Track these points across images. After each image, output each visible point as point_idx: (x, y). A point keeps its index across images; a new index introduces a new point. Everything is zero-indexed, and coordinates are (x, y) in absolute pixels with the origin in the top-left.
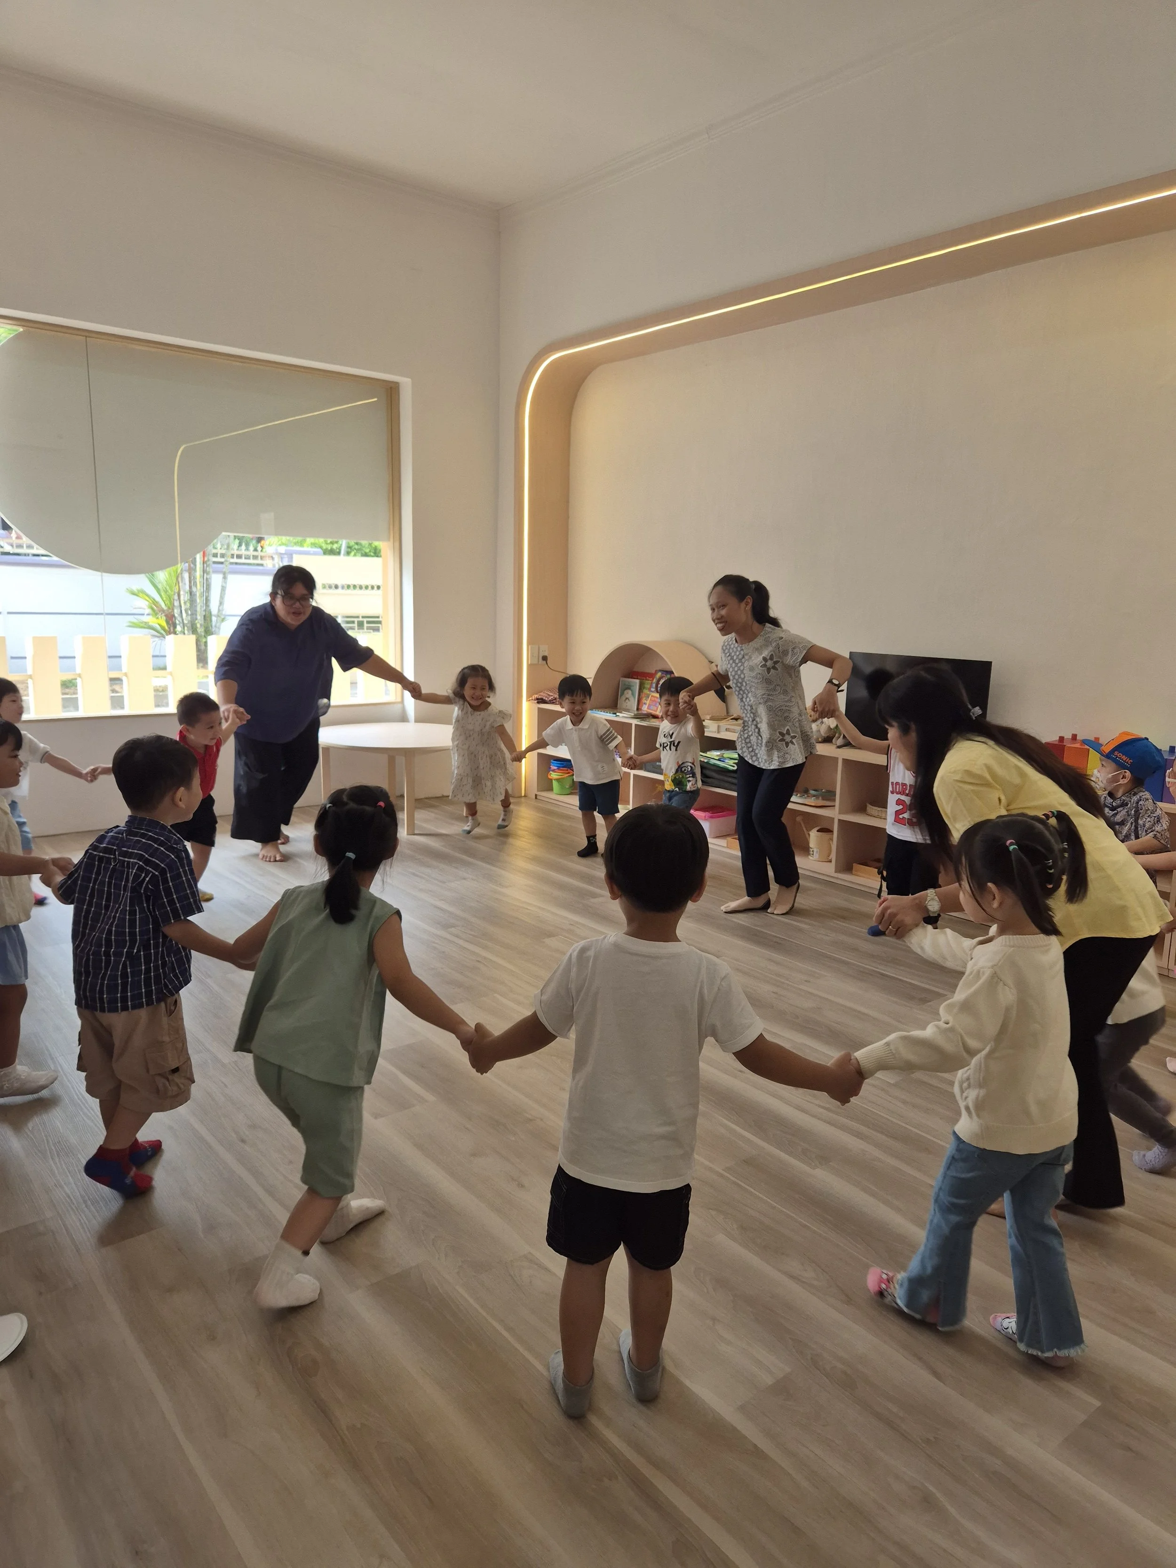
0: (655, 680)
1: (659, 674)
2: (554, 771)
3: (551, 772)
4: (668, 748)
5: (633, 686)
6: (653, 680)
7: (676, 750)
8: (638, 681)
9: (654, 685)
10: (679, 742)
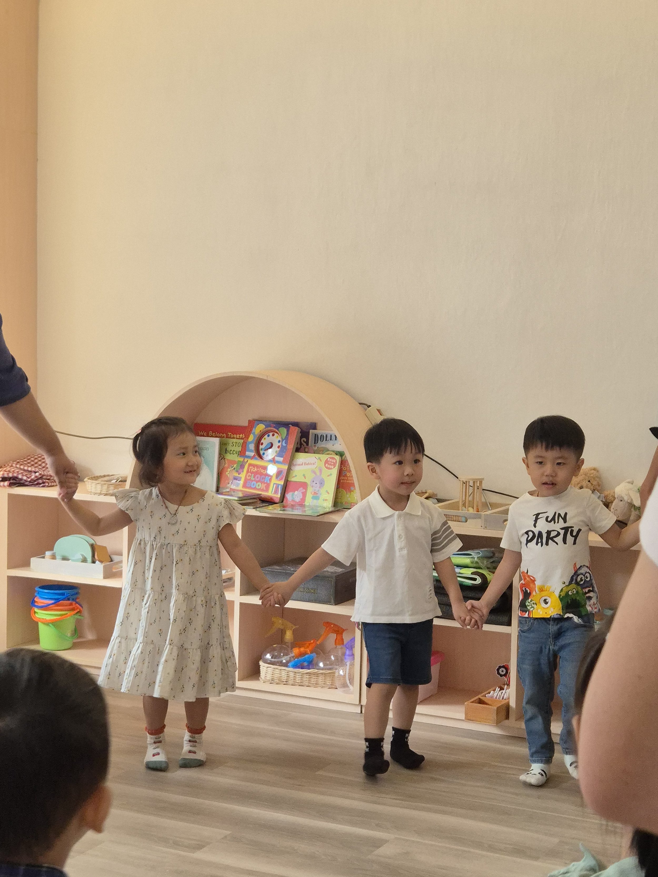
0: (251, 438)
1: (260, 428)
2: (45, 608)
3: (36, 610)
4: (559, 539)
5: (207, 449)
6: (247, 437)
7: (575, 543)
8: (216, 441)
9: (252, 447)
10: (580, 530)
